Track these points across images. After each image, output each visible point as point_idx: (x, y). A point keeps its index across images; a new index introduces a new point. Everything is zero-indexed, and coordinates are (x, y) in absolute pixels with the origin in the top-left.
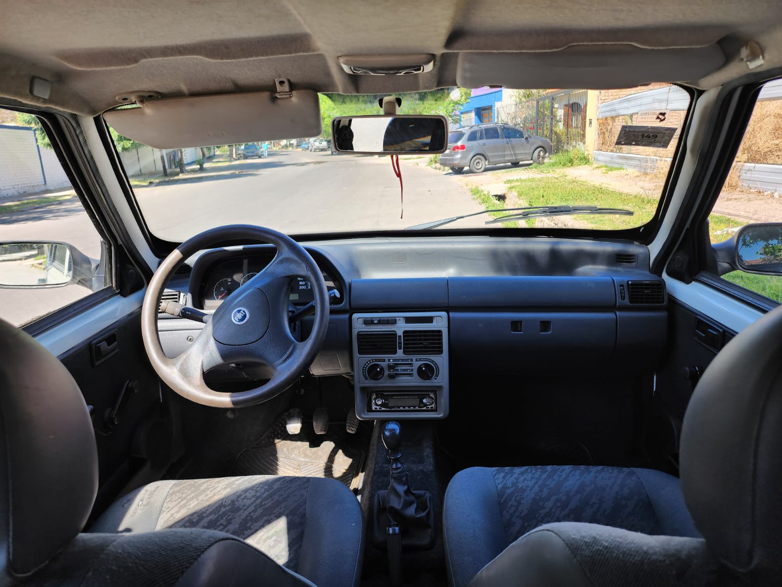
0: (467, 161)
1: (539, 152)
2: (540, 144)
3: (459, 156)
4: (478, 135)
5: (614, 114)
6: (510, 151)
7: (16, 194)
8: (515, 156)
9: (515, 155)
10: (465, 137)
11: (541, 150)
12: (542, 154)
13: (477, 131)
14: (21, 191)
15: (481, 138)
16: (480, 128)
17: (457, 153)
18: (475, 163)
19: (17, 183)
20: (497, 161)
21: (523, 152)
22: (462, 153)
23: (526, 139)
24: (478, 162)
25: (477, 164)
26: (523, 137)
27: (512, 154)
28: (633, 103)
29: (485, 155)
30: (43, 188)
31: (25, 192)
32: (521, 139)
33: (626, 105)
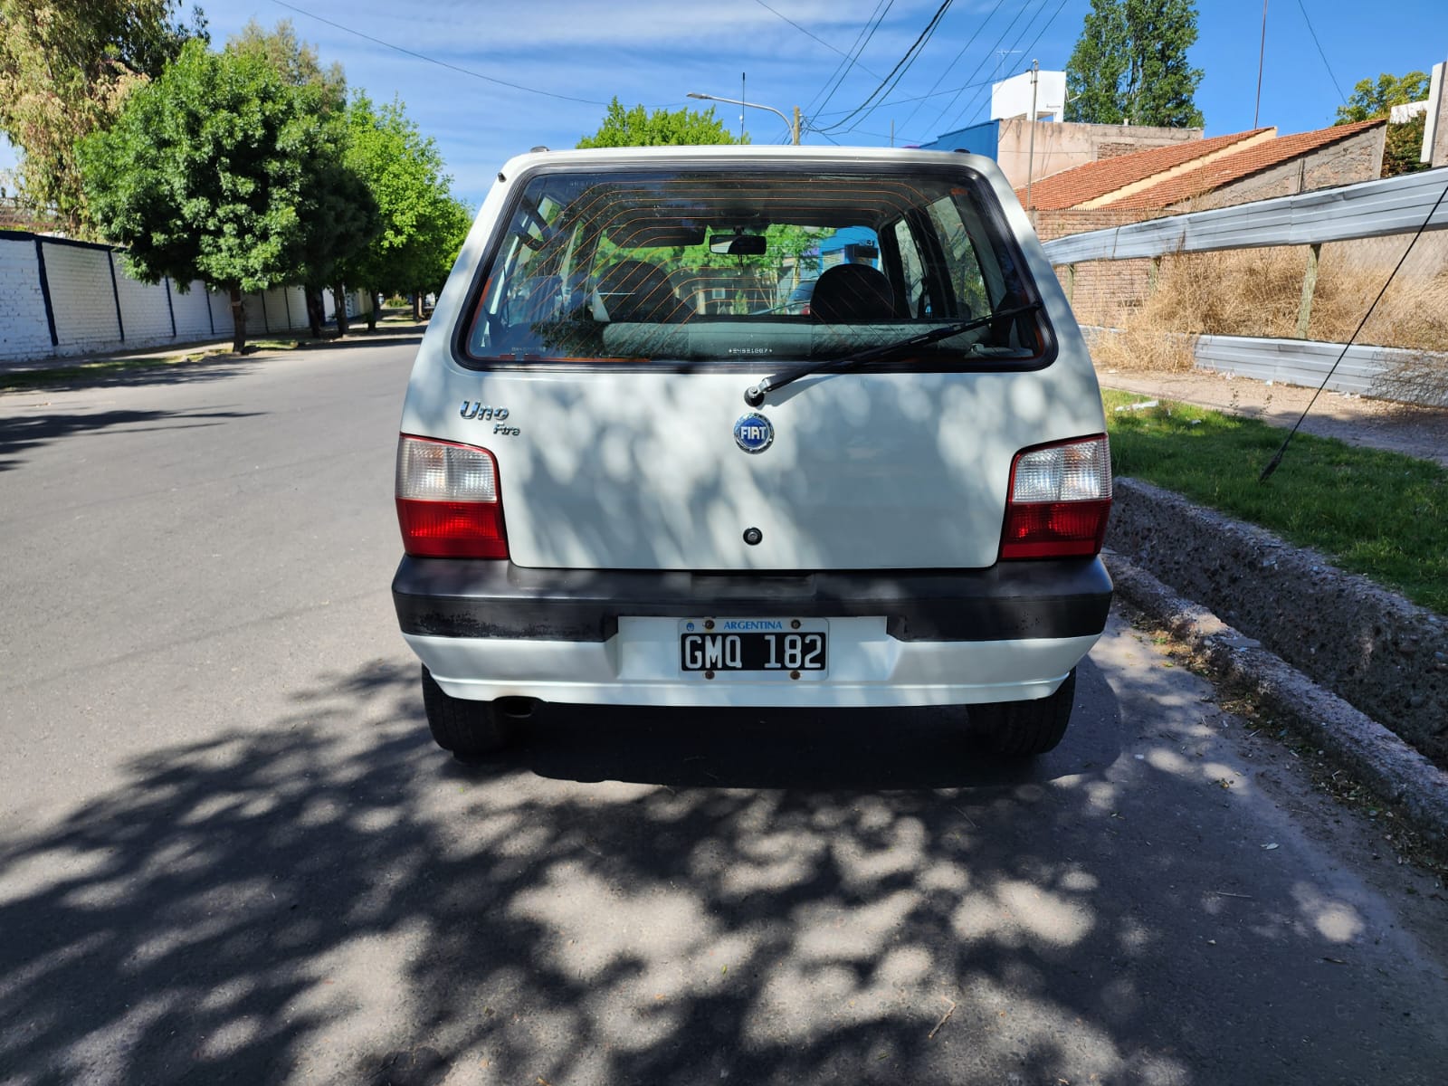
7: (79, 353)
14: (87, 349)
19: (81, 336)
28: (1073, 247)
30: (119, 347)
31: (92, 351)
33: (1064, 248)
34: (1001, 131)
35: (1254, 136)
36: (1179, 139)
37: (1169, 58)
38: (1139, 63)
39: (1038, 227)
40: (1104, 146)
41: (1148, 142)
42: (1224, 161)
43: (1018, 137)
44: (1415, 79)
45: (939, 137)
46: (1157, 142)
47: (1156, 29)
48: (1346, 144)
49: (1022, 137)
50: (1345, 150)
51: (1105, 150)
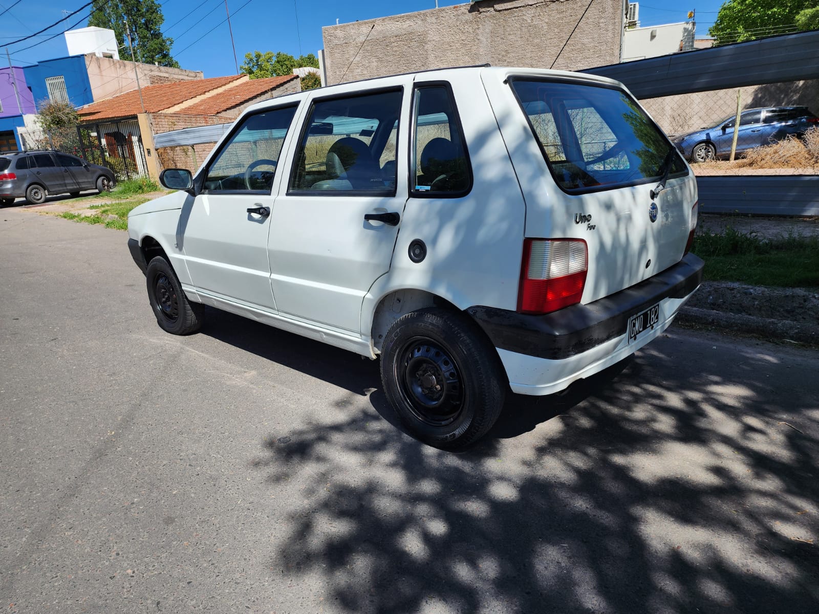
0: (22, 191)
1: (103, 181)
2: (100, 172)
3: (9, 186)
4: (28, 162)
5: (172, 144)
6: (72, 180)
8: (79, 185)
9: (78, 183)
10: (12, 165)
11: (104, 179)
12: (106, 182)
13: (25, 157)
15: (33, 166)
16: (28, 154)
17: (7, 183)
18: (33, 193)
20: (59, 191)
21: (86, 180)
22: (13, 182)
23: (85, 167)
24: (36, 192)
25: (35, 193)
26: (82, 165)
27: (74, 183)
28: (192, 135)
29: (43, 184)
32: (81, 167)
33: (185, 136)
34: (87, 63)
35: (240, 78)
36: (191, 76)
37: (151, 29)
38: (134, 30)
39: (154, 123)
40: (152, 77)
41: (176, 76)
42: (231, 90)
43: (100, 67)
44: (270, 55)
45: (39, 62)
46: (181, 77)
47: (139, 10)
48: (286, 86)
49: (101, 67)
50: (287, 89)
51: (154, 79)
